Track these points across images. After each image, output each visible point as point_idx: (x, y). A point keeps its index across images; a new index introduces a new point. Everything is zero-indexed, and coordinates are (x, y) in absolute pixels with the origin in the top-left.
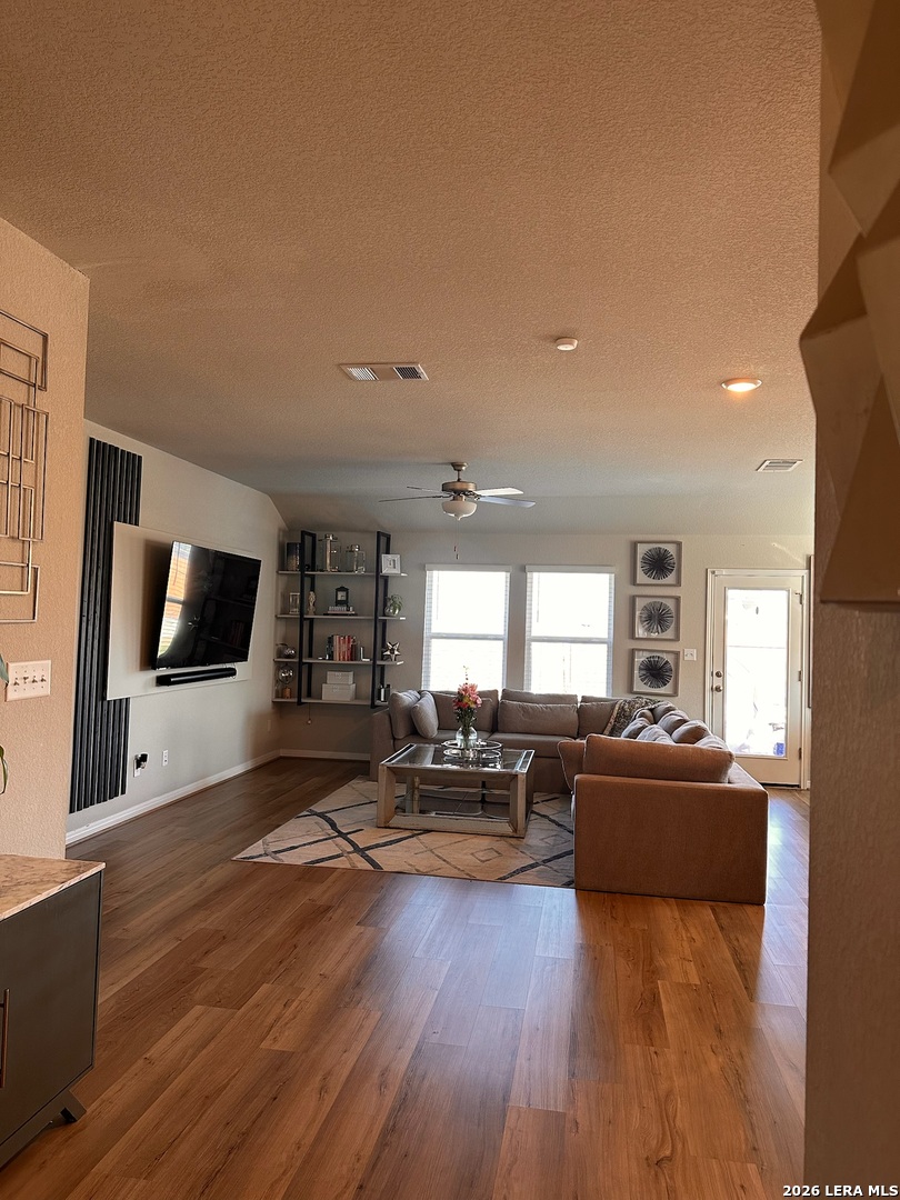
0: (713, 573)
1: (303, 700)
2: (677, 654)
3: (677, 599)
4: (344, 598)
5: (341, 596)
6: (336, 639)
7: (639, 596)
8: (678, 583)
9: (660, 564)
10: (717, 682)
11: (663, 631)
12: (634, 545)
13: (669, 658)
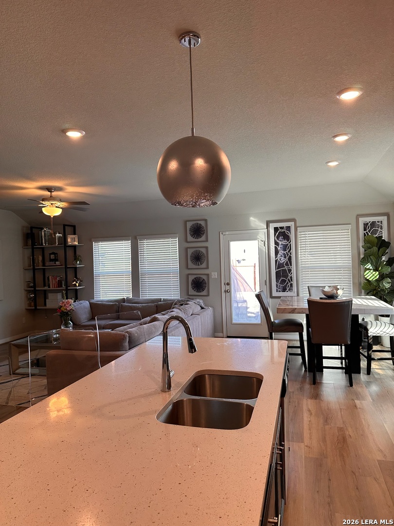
0: (222, 234)
1: (38, 308)
2: (208, 275)
3: (207, 248)
4: (54, 258)
5: (52, 257)
6: (50, 277)
7: (189, 248)
8: (207, 241)
9: (198, 231)
10: (227, 287)
11: (201, 264)
12: (186, 222)
13: (204, 277)
